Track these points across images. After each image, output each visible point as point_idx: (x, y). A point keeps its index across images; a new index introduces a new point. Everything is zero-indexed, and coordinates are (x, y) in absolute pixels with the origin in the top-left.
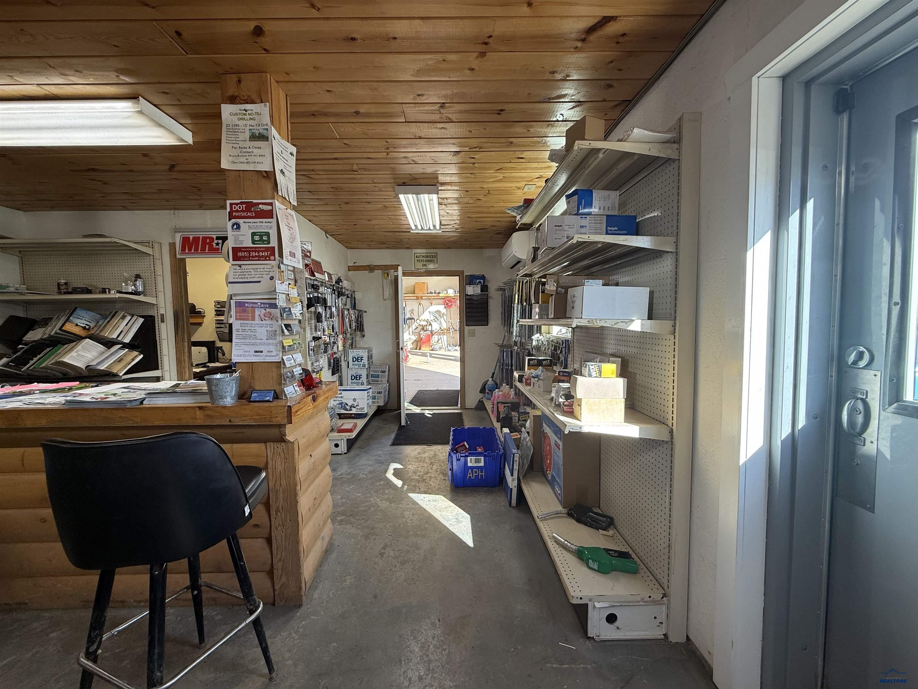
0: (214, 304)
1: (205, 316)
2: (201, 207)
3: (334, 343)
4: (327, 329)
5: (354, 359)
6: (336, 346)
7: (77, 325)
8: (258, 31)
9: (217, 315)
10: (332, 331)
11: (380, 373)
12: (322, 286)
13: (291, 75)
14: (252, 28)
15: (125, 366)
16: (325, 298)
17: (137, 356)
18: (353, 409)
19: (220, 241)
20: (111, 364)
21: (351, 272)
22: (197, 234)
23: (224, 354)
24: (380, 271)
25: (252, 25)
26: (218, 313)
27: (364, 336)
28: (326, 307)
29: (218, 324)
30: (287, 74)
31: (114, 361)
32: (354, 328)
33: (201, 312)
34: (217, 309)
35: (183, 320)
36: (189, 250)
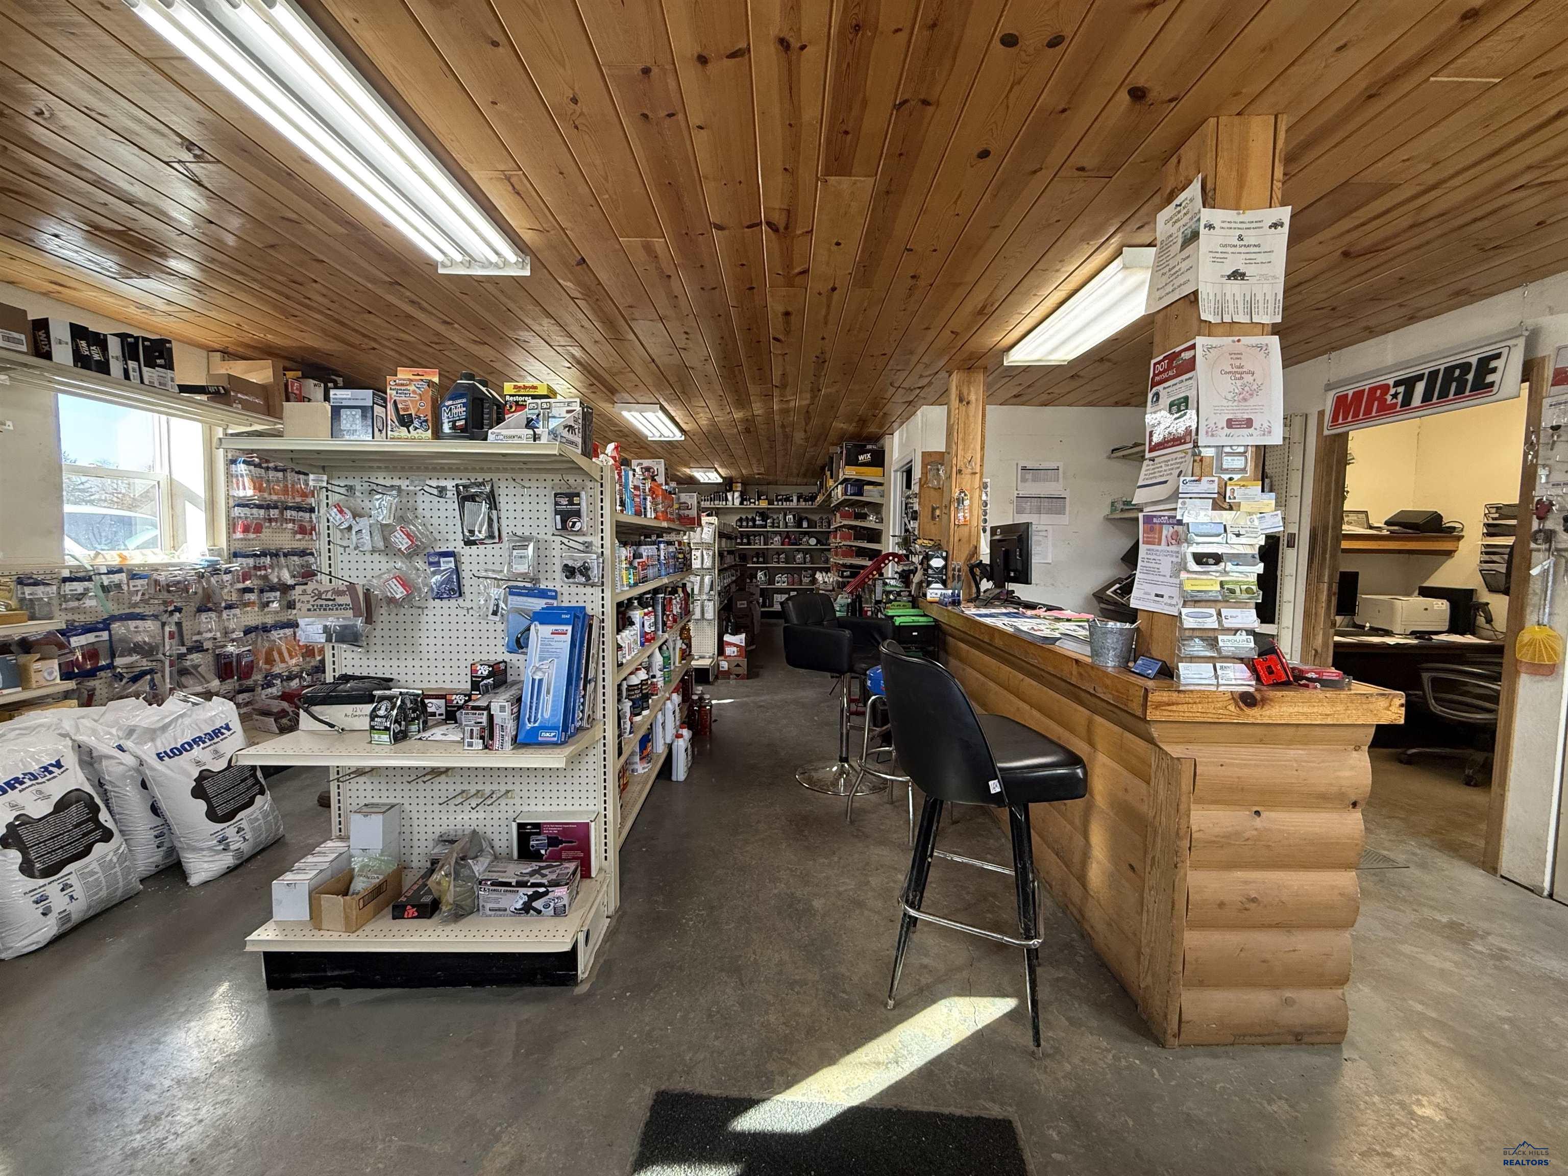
1: (1463, 537)
2: (1371, 332)
8: (1138, 94)
9: (1489, 535)
13: (1244, 91)
14: (1128, 97)
19: (1401, 389)
22: (1358, 386)
23: (1489, 620)
25: (1124, 97)
26: (1492, 530)
29: (1487, 553)
30: (1235, 95)
33: (1454, 528)
34: (1491, 522)
35: (1325, 544)
36: (1345, 418)
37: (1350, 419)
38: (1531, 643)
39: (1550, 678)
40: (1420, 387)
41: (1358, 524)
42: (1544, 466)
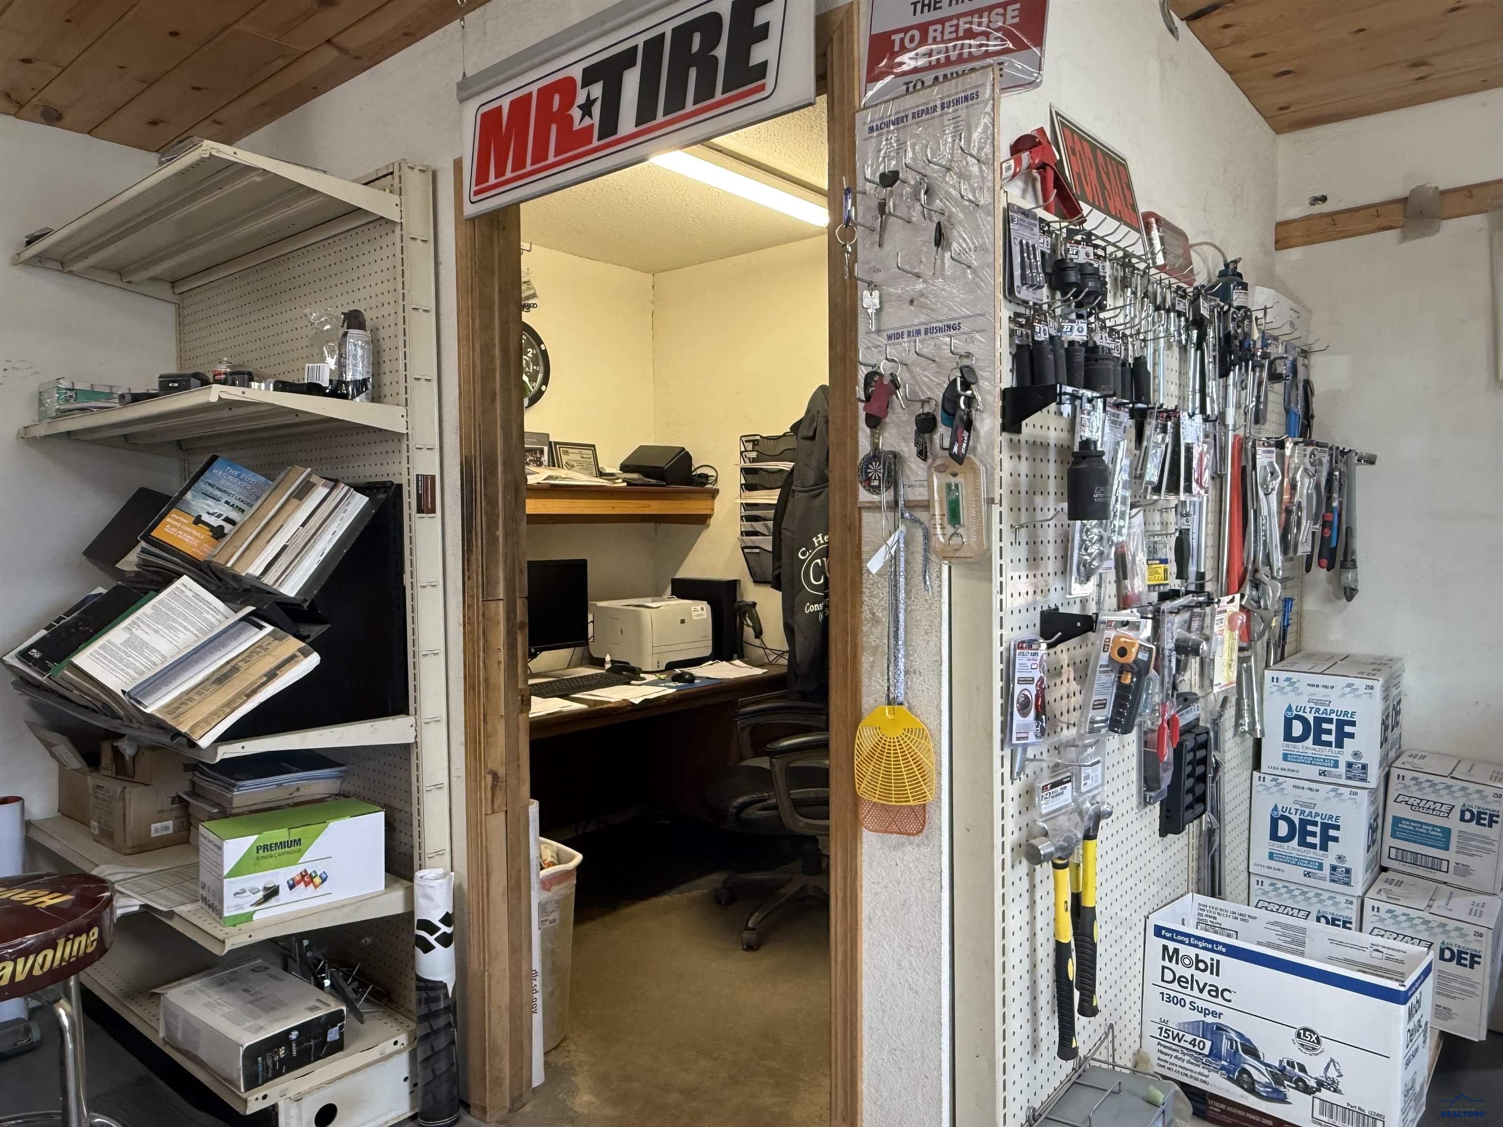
0: (738, 447)
1: (717, 491)
3: (1186, 649)
4: (1141, 557)
5: (1297, 729)
6: (1194, 663)
7: (198, 520)
9: (749, 487)
10: (1173, 568)
11: (1454, 823)
12: (1124, 284)
15: (231, 705)
16: (1140, 361)
17: (291, 660)
18: (1292, 1094)
19: (597, 90)
20: (188, 692)
21: (1295, 254)
22: (518, 86)
23: (759, 633)
24: (1478, 221)
26: (753, 479)
27: (1350, 593)
28: (1140, 418)
29: (749, 519)
31: (207, 679)
32: (1304, 549)
33: (706, 477)
34: (749, 465)
35: (492, 503)
36: (500, 172)
37: (509, 174)
38: (880, 751)
39: (917, 839)
40: (632, 80)
41: (584, 469)
42: (872, 286)
